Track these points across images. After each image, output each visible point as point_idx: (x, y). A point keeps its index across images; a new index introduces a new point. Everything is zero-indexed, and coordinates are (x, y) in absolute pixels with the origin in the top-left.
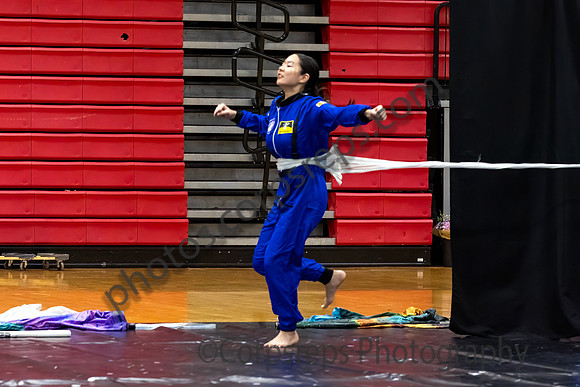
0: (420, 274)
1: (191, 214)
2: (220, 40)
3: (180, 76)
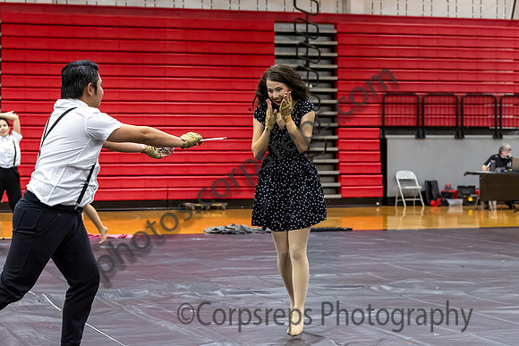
0: (378, 210)
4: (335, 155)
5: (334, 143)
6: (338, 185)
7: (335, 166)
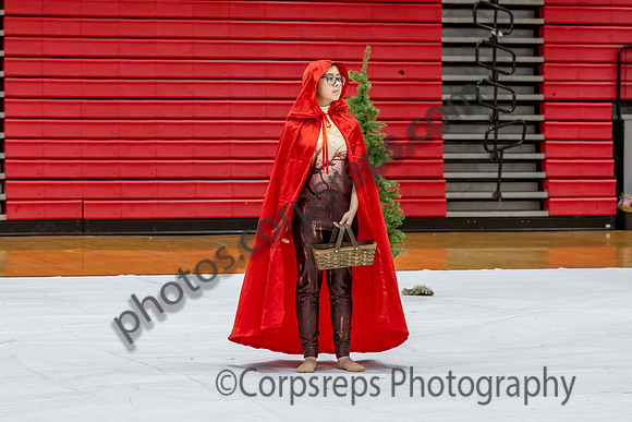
1: (448, 195)
2: (468, 74)
3: (440, 100)
4: (539, 146)
5: (538, 127)
6: (544, 195)
7: (540, 165)
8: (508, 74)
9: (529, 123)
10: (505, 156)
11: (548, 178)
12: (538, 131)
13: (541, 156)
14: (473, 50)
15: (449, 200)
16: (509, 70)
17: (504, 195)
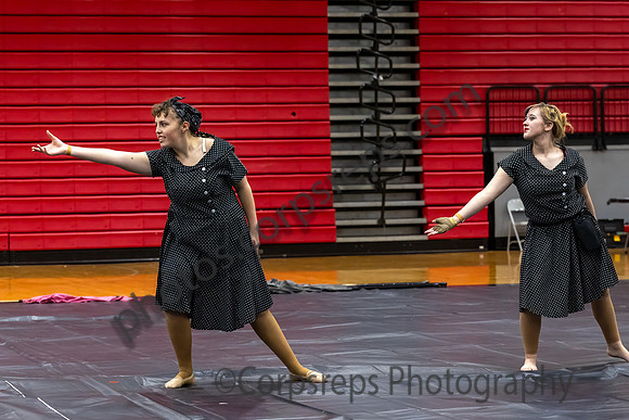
0: (482, 256)
1: (338, 223)
2: (353, 114)
3: (329, 138)
4: (417, 177)
5: (417, 160)
6: (423, 221)
7: (418, 194)
8: (389, 113)
9: (409, 156)
10: (388, 187)
11: (427, 205)
12: (416, 164)
13: (420, 186)
14: (357, 93)
15: (339, 227)
16: (390, 110)
17: (388, 222)
